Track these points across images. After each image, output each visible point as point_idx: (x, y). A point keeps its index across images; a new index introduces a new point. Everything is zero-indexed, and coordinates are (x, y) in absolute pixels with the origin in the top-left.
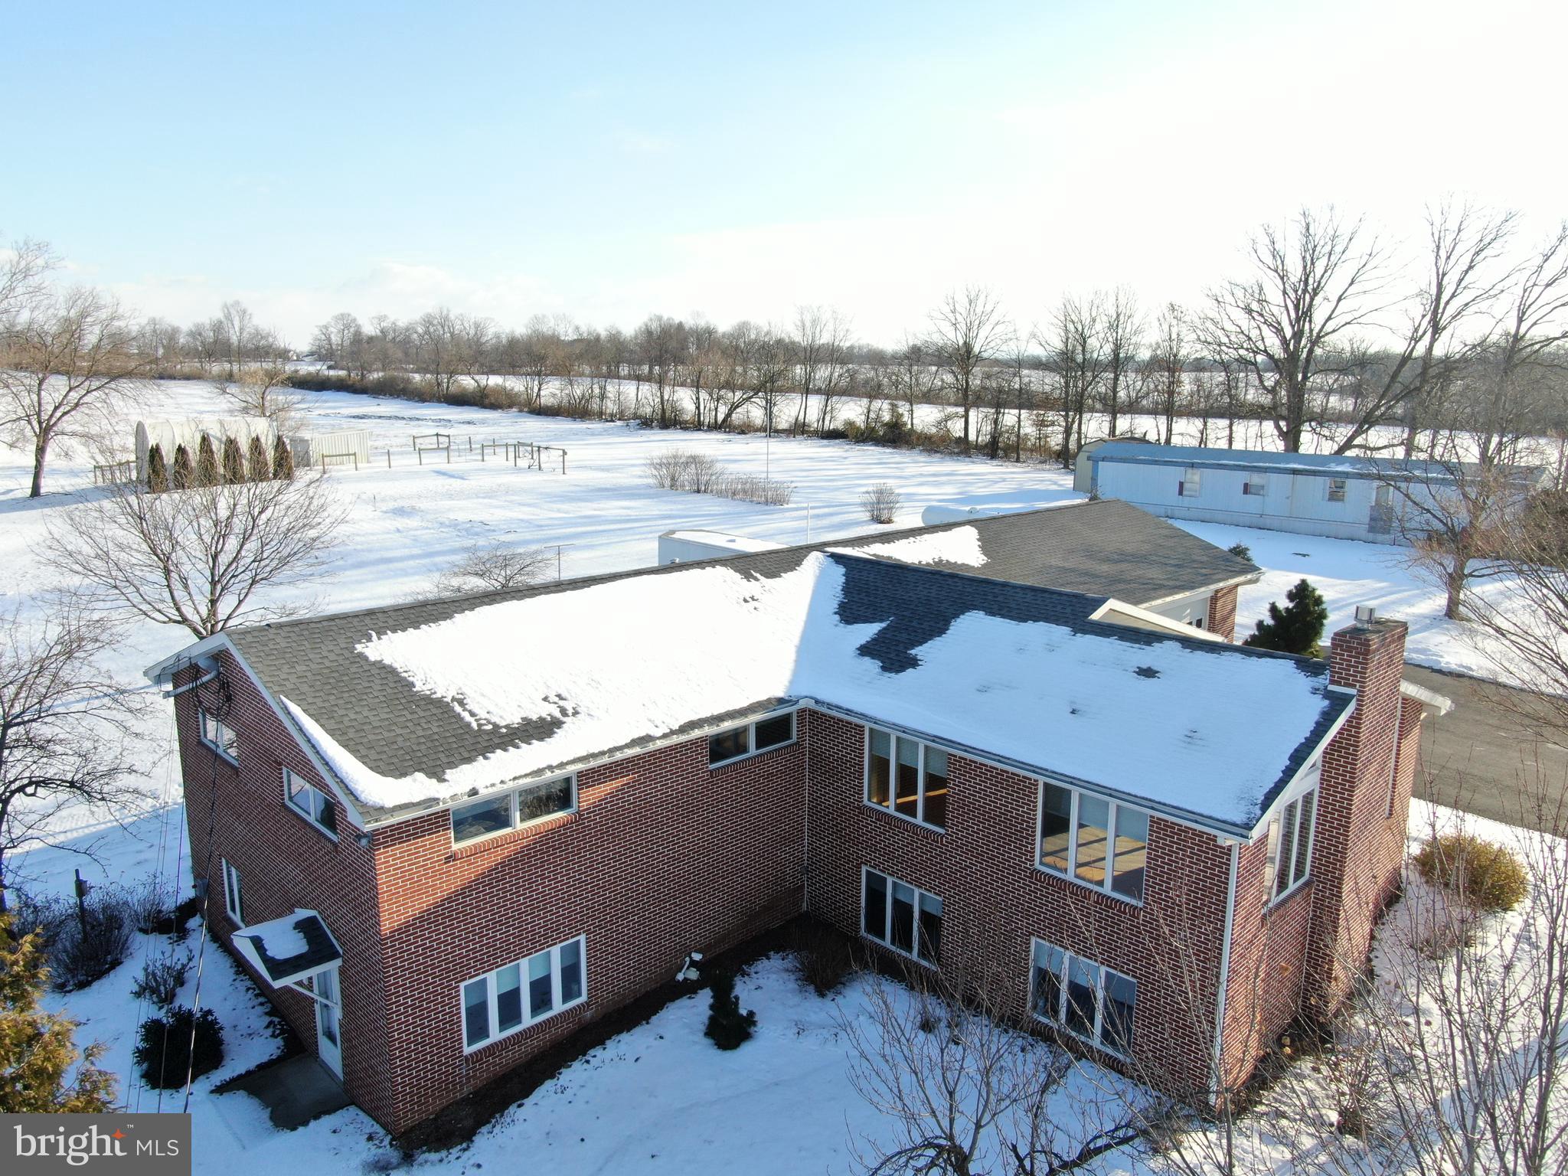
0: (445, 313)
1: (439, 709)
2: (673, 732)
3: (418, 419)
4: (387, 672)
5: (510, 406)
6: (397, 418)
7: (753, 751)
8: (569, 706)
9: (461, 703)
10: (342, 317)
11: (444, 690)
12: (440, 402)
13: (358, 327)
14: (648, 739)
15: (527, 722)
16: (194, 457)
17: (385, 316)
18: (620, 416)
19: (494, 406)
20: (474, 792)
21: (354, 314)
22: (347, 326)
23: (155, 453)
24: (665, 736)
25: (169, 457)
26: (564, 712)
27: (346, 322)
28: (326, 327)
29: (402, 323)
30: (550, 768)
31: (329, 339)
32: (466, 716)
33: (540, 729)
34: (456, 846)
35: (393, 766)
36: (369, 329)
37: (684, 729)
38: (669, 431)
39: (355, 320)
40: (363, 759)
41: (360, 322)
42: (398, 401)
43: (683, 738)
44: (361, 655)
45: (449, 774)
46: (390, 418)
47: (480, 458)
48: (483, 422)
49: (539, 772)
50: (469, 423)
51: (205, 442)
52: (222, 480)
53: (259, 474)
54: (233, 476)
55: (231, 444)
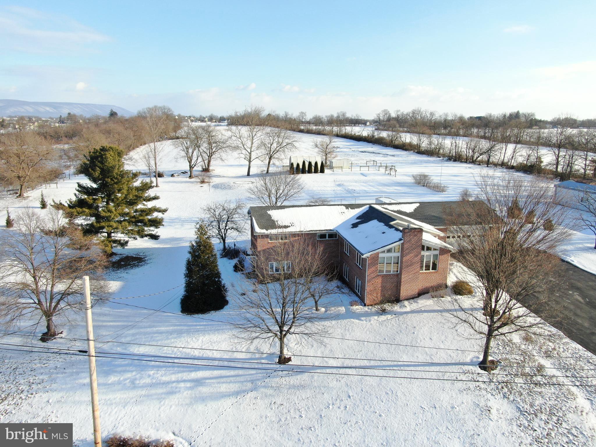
0: (419, 109)
1: (273, 221)
3: (379, 154)
4: (270, 215)
5: (412, 150)
6: (373, 153)
7: (327, 238)
8: (293, 225)
9: (277, 221)
10: (385, 111)
11: (276, 220)
12: (391, 147)
13: (390, 114)
14: (302, 231)
15: (285, 226)
16: (301, 167)
17: (399, 110)
18: (444, 156)
19: (406, 150)
21: (389, 110)
22: (386, 114)
23: (292, 164)
24: (305, 231)
25: (295, 166)
26: (292, 225)
27: (386, 112)
28: (379, 114)
29: (405, 113)
30: (283, 232)
32: (276, 223)
34: (269, 241)
35: (261, 228)
36: (393, 115)
37: (309, 231)
38: (455, 162)
39: (389, 112)
40: (258, 226)
41: (390, 112)
42: (380, 146)
43: (308, 232)
44: (267, 213)
45: (269, 230)
46: (371, 153)
47: (378, 169)
48: (398, 156)
49: (281, 232)
50: (393, 156)
51: (304, 162)
52: (307, 172)
53: (316, 171)
54: (310, 172)
55: (310, 163)
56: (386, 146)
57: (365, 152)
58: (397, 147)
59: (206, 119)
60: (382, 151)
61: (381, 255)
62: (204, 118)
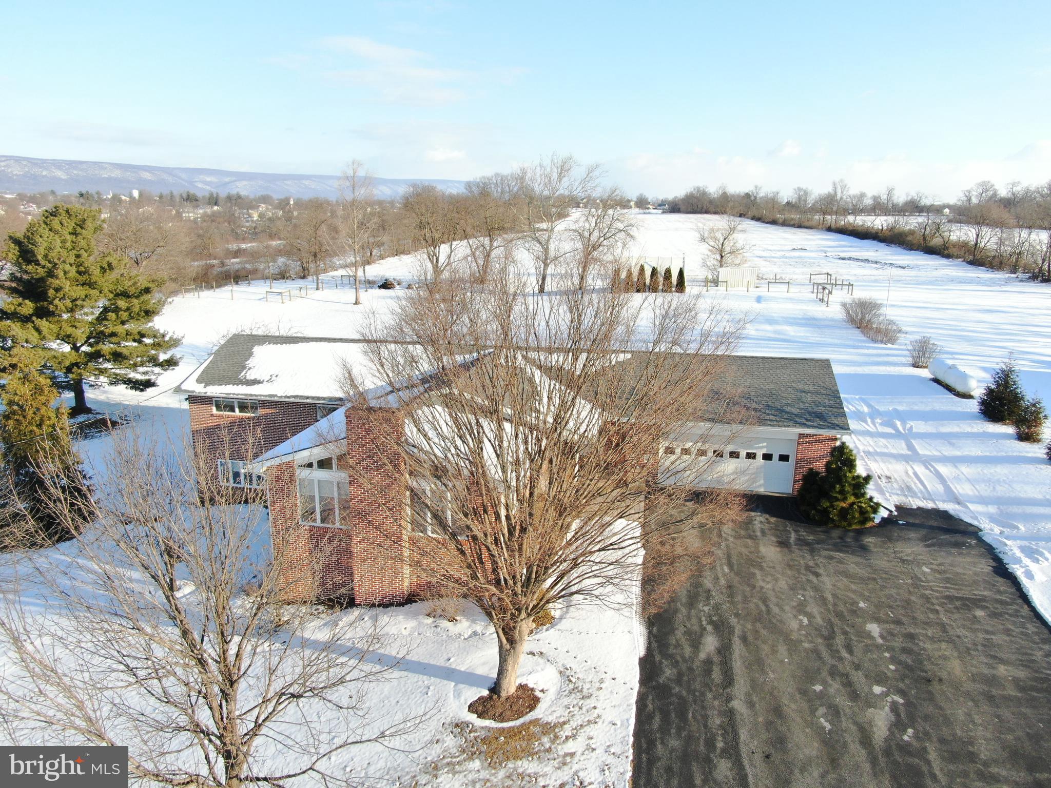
1: (242, 369)
2: (286, 397)
3: (876, 262)
4: (250, 355)
8: (273, 379)
9: (249, 369)
10: (983, 184)
11: (251, 365)
14: (276, 396)
15: (255, 379)
16: (635, 277)
20: (206, 393)
21: (994, 182)
22: (986, 191)
23: (617, 272)
24: (281, 397)
27: (986, 187)
28: (969, 192)
29: (1031, 187)
30: (234, 394)
31: (969, 200)
32: (243, 373)
33: (255, 382)
34: (214, 412)
36: (1004, 193)
38: (1044, 284)
39: (993, 186)
40: (200, 376)
41: (997, 187)
42: (898, 249)
49: (230, 394)
50: (903, 267)
51: (642, 269)
52: (647, 290)
53: (667, 289)
54: (653, 289)
55: (654, 272)
56: (911, 249)
57: (850, 259)
58: (930, 251)
59: (632, 204)
60: (890, 257)
61: (303, 474)
62: (629, 201)
